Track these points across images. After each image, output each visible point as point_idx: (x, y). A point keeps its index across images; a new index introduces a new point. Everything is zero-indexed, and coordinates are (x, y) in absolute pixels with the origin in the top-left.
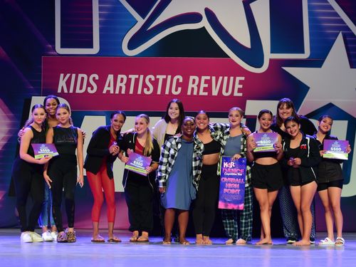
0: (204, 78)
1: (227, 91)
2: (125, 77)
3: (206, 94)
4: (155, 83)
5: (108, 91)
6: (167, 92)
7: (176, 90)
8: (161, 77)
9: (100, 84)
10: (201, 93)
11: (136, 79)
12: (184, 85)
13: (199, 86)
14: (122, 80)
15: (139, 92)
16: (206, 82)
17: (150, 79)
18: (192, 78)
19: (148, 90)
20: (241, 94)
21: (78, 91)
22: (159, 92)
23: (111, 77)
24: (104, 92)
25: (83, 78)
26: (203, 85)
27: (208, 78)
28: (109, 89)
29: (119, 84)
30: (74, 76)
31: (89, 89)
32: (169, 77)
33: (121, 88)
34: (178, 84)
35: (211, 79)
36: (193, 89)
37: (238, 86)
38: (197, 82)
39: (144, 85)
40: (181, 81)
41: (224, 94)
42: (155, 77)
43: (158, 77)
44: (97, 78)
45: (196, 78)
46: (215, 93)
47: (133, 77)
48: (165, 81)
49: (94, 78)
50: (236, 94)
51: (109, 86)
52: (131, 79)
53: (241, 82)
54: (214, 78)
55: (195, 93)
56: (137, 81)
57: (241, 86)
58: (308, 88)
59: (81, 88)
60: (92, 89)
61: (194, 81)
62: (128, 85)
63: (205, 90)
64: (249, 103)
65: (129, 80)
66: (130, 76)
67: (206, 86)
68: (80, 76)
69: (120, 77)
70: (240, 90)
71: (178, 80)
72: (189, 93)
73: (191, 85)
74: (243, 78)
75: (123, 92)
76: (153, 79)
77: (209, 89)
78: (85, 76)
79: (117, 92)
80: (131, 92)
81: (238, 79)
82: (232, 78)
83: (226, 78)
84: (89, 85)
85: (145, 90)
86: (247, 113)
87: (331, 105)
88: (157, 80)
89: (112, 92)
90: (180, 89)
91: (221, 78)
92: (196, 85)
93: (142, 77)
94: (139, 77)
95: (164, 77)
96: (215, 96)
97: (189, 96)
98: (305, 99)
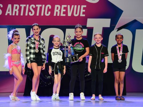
0: (63, 6)
1: (76, 14)
2: (18, 6)
3: (64, 15)
4: (35, 9)
5: (8, 14)
6: (42, 14)
7: (48, 13)
8: (39, 6)
9: (4, 10)
10: (62, 15)
11: (24, 7)
12: (52, 10)
13: (60, 11)
14: (16, 8)
15: (26, 14)
16: (65, 8)
17: (32, 7)
18: (56, 6)
19: (32, 13)
20: (84, 15)
22: (38, 14)
23: (10, 6)
24: (6, 14)
26: (63, 10)
27: (66, 6)
28: (9, 13)
29: (14, 10)
32: (44, 6)
33: (16, 12)
34: (49, 10)
35: (67, 6)
36: (57, 13)
37: (83, 11)
39: (29, 11)
40: (50, 8)
41: (75, 15)
43: (37, 5)
44: (2, 6)
45: (59, 6)
46: (70, 14)
47: (23, 6)
48: (41, 8)
50: (82, 15)
51: (9, 11)
52: (21, 7)
53: (84, 8)
54: (69, 6)
55: (58, 15)
56: (25, 8)
57: (84, 11)
58: (122, 11)
61: (58, 8)
62: (20, 10)
63: (64, 13)
64: (89, 20)
66: (21, 5)
67: (65, 10)
69: (15, 6)
70: (83, 13)
71: (48, 7)
72: (55, 15)
73: (56, 11)
74: (85, 6)
75: (17, 14)
76: (34, 7)
77: (66, 13)
79: (14, 14)
80: (22, 14)
81: (83, 6)
82: (79, 6)
83: (76, 6)
85: (30, 13)
86: (88, 26)
87: (135, 21)
88: (36, 8)
89: (11, 14)
90: (49, 13)
91: (73, 6)
92: (59, 10)
93: (28, 6)
94: (26, 6)
95: (41, 6)
96: (69, 17)
97: (55, 16)
98: (120, 18)
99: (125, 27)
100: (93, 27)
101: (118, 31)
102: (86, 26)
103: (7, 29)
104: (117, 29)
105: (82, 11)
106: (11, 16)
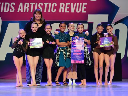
0: (67, 4)
1: (79, 10)
2: (28, 4)
3: (68, 12)
4: (43, 7)
5: (20, 11)
6: (49, 11)
7: (54, 10)
8: (46, 4)
9: (16, 7)
10: (66, 11)
12: (58, 8)
13: (65, 8)
14: (27, 5)
16: (68, 6)
17: (41, 5)
18: (61, 4)
20: (85, 12)
21: (5, 11)
22: (45, 11)
23: (21, 4)
24: (18, 11)
25: (7, 5)
27: (69, 4)
28: (20, 10)
29: (25, 8)
30: (3, 3)
31: (11, 10)
32: (50, 4)
33: (26, 9)
34: (55, 7)
35: (71, 4)
36: (62, 9)
38: (64, 6)
39: (38, 8)
40: (56, 5)
41: (77, 11)
42: (43, 4)
43: (45, 4)
44: (14, 4)
45: (64, 4)
46: (73, 11)
47: (32, 4)
48: (48, 6)
49: (13, 5)
50: (83, 12)
51: (20, 8)
52: (31, 5)
53: (85, 6)
54: (72, 4)
55: (63, 12)
56: (34, 6)
57: (85, 8)
59: (7, 10)
60: (12, 10)
61: (62, 6)
62: (30, 8)
63: (68, 10)
64: (89, 16)
65: (30, 6)
66: (31, 3)
67: (68, 8)
68: (6, 4)
69: (26, 4)
70: (85, 10)
71: (54, 5)
72: (60, 11)
73: (61, 8)
74: (86, 4)
75: (28, 11)
76: (42, 5)
78: (8, 4)
79: (25, 11)
80: (31, 11)
81: (84, 4)
82: (81, 4)
83: (78, 4)
84: (10, 8)
86: (89, 21)
88: (44, 5)
89: (22, 11)
90: (55, 9)
91: (75, 4)
92: (63, 8)
93: (37, 4)
94: (35, 4)
95: (48, 4)
96: (72, 13)
97: (60, 13)
98: (117, 14)
99: (121, 21)
100: (93, 22)
101: (114, 25)
102: (87, 21)
103: (19, 24)
104: (114, 24)
105: (84, 8)
106: (22, 13)
